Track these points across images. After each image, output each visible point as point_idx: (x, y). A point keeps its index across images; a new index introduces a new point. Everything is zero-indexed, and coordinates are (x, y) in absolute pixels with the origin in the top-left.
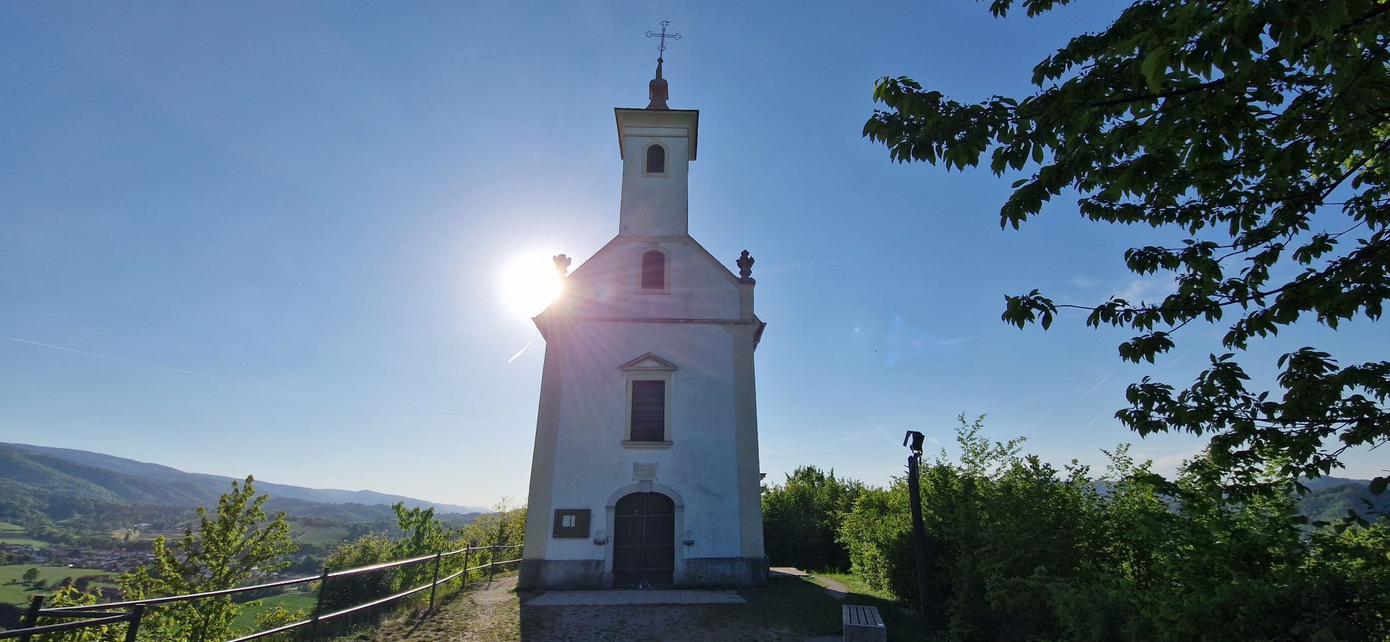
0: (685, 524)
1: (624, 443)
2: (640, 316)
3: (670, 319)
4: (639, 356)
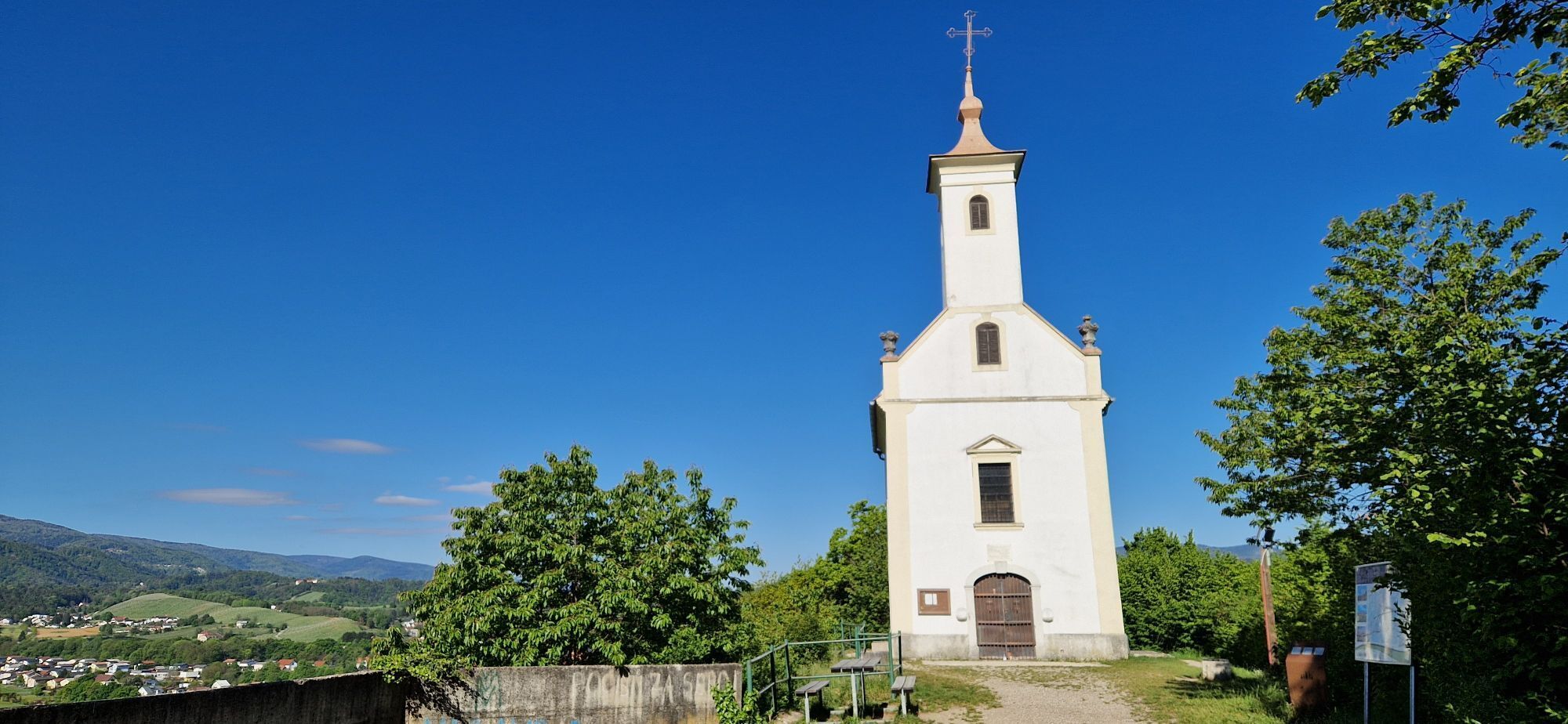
1: (976, 525)
2: (980, 395)
3: (1011, 397)
4: (982, 438)
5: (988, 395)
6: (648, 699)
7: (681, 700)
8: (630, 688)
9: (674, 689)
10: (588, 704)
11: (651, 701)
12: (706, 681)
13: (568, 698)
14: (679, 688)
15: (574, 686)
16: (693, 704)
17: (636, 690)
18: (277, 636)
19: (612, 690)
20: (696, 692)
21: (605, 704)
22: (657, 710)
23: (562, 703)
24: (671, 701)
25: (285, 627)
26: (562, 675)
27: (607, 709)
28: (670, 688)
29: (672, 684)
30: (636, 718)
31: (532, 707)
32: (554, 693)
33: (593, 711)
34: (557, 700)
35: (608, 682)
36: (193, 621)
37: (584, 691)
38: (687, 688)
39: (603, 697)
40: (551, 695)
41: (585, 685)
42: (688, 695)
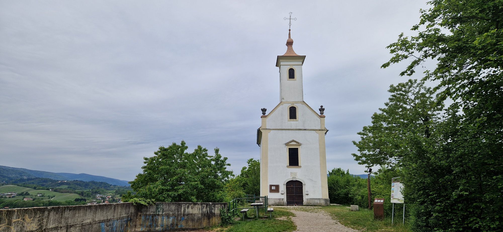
0: (305, 189)
1: (287, 166)
2: (290, 128)
3: (299, 129)
4: (290, 141)
5: (292, 128)
6: (202, 212)
7: (211, 212)
8: (198, 209)
9: (209, 209)
10: (186, 213)
11: (203, 212)
12: (218, 207)
13: (181, 211)
14: (211, 209)
15: (183, 208)
16: (214, 214)
17: (199, 209)
18: (52, 199)
19: (193, 209)
20: (215, 210)
21: (191, 213)
22: (205, 215)
23: (179, 212)
24: (209, 213)
25: (54, 196)
26: (179, 205)
27: (191, 214)
28: (208, 209)
29: (209, 208)
30: (199, 217)
31: (171, 213)
32: (177, 209)
33: (188, 215)
34: (178, 212)
35: (192, 207)
36: (21, 194)
37: (185, 209)
38: (213, 209)
39: (190, 211)
40: (176, 210)
41: (186, 207)
42: (213, 211)
